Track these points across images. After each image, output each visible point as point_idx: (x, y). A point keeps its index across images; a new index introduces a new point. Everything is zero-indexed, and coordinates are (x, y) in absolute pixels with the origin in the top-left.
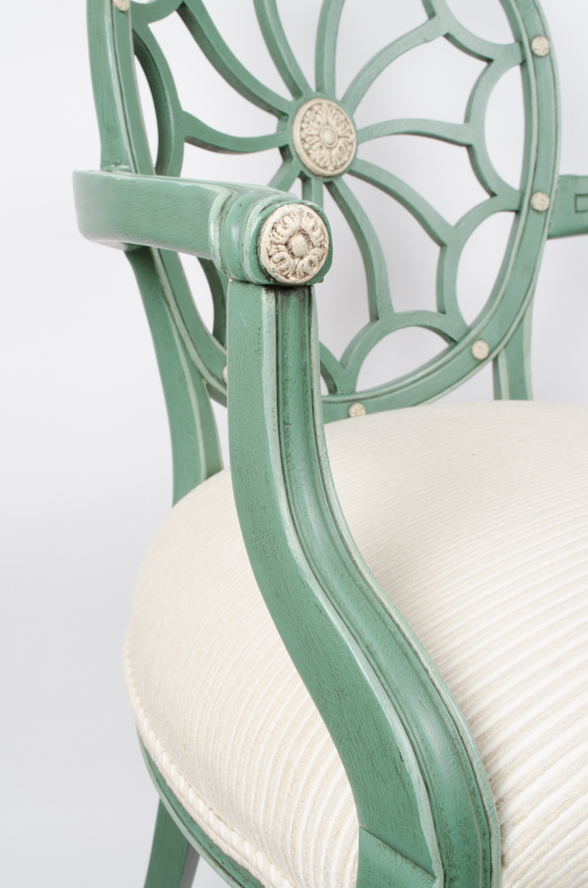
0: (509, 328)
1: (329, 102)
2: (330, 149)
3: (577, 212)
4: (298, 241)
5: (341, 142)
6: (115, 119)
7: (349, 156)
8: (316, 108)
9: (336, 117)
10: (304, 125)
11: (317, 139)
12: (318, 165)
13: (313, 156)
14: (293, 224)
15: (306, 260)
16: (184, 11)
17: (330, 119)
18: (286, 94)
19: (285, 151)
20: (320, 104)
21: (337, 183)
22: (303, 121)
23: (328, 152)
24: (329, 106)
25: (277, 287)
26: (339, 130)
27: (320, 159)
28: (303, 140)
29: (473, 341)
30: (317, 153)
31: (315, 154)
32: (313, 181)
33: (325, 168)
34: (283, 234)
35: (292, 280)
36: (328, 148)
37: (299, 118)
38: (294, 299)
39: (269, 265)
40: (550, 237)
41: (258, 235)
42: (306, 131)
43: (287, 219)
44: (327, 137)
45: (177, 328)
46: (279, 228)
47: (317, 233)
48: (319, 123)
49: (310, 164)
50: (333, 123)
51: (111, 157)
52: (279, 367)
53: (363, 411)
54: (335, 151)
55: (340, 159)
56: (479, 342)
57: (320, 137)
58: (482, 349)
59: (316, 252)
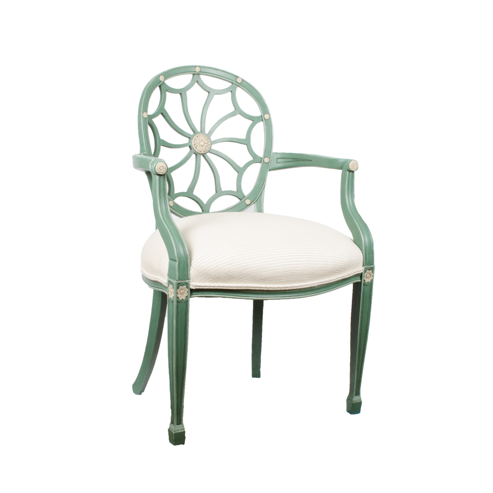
0: (258, 196)
2: (202, 147)
3: (277, 163)
4: (161, 168)
5: (206, 145)
6: (143, 142)
7: (208, 148)
8: (199, 136)
9: (205, 138)
12: (199, 151)
16: (162, 114)
17: (202, 139)
18: (191, 133)
19: (190, 147)
21: (205, 155)
24: (202, 135)
25: (158, 175)
26: (205, 142)
27: (199, 149)
28: (195, 145)
29: (246, 199)
31: (198, 148)
32: (198, 155)
33: (201, 151)
34: (159, 167)
35: (161, 174)
37: (194, 139)
38: (162, 177)
39: (157, 171)
40: (270, 170)
41: (155, 167)
42: (196, 142)
44: (202, 143)
48: (199, 140)
49: (197, 151)
50: (204, 140)
51: (142, 150)
52: (160, 188)
54: (204, 147)
55: (206, 149)
56: (247, 200)
57: (200, 144)
58: (248, 202)
59: (164, 170)
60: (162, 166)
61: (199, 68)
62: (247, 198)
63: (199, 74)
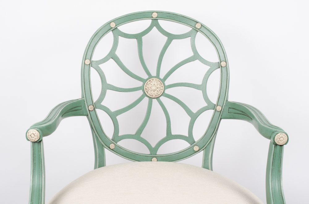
0: (206, 143)
1: (156, 79)
2: (154, 91)
3: (228, 113)
4: (32, 135)
5: (158, 89)
7: (161, 93)
8: (151, 81)
9: (158, 83)
10: (147, 85)
11: (150, 89)
12: (150, 95)
13: (149, 93)
14: (32, 132)
15: (34, 138)
17: (155, 83)
20: (153, 80)
22: (147, 84)
23: (153, 92)
24: (156, 80)
26: (158, 86)
28: (146, 89)
30: (150, 92)
31: (149, 92)
33: (152, 96)
34: (30, 134)
36: (153, 91)
38: (36, 144)
42: (147, 87)
43: (31, 132)
45: (96, 134)
46: (29, 133)
47: (36, 134)
48: (151, 85)
49: (148, 95)
50: (156, 84)
53: (156, 160)
54: (156, 92)
55: (157, 94)
56: (196, 146)
57: (154, 87)
58: (196, 148)
59: (36, 137)
60: (33, 134)
61: (156, 13)
62: (196, 145)
63: (157, 20)
